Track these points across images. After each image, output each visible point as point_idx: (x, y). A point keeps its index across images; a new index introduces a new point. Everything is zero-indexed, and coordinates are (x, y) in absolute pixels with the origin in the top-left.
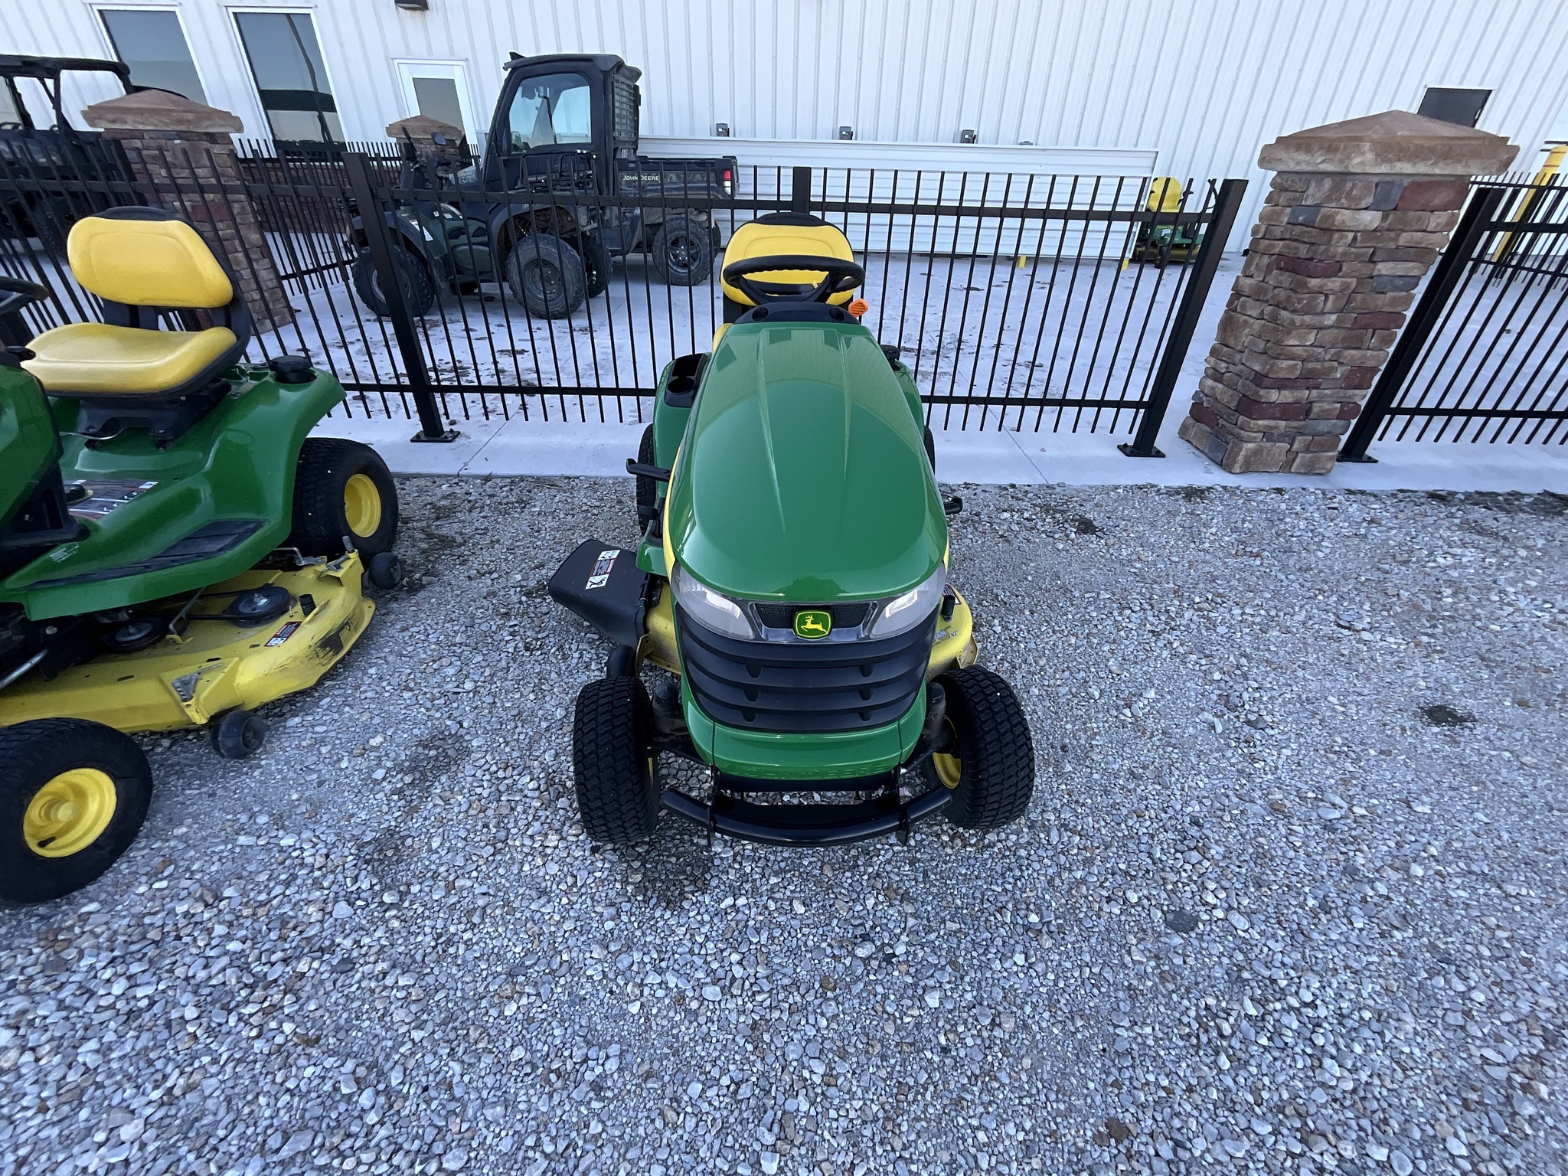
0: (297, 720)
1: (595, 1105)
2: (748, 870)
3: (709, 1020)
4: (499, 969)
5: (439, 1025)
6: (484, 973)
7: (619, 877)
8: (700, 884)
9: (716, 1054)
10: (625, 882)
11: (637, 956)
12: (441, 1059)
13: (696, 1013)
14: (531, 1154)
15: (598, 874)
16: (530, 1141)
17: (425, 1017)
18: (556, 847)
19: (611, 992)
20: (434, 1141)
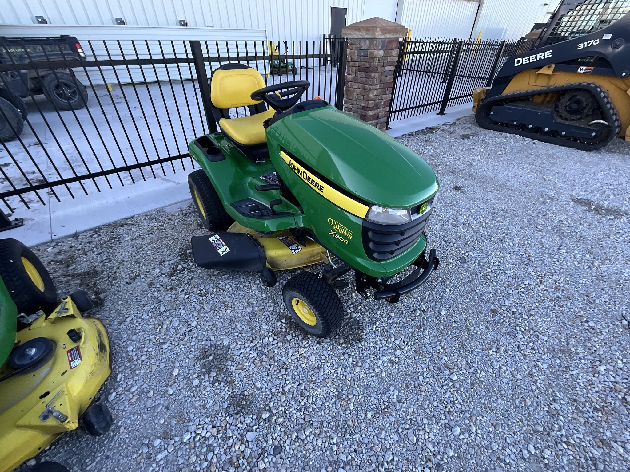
0: (114, 394)
1: (405, 405)
2: (369, 315)
3: (404, 360)
4: (334, 400)
5: (336, 432)
6: (330, 406)
7: (336, 345)
8: (361, 328)
9: (415, 366)
10: (340, 344)
11: (368, 361)
12: (350, 439)
13: (399, 361)
14: (404, 433)
15: (329, 349)
16: (400, 430)
17: (328, 434)
18: (305, 352)
19: (372, 376)
20: (377, 459)
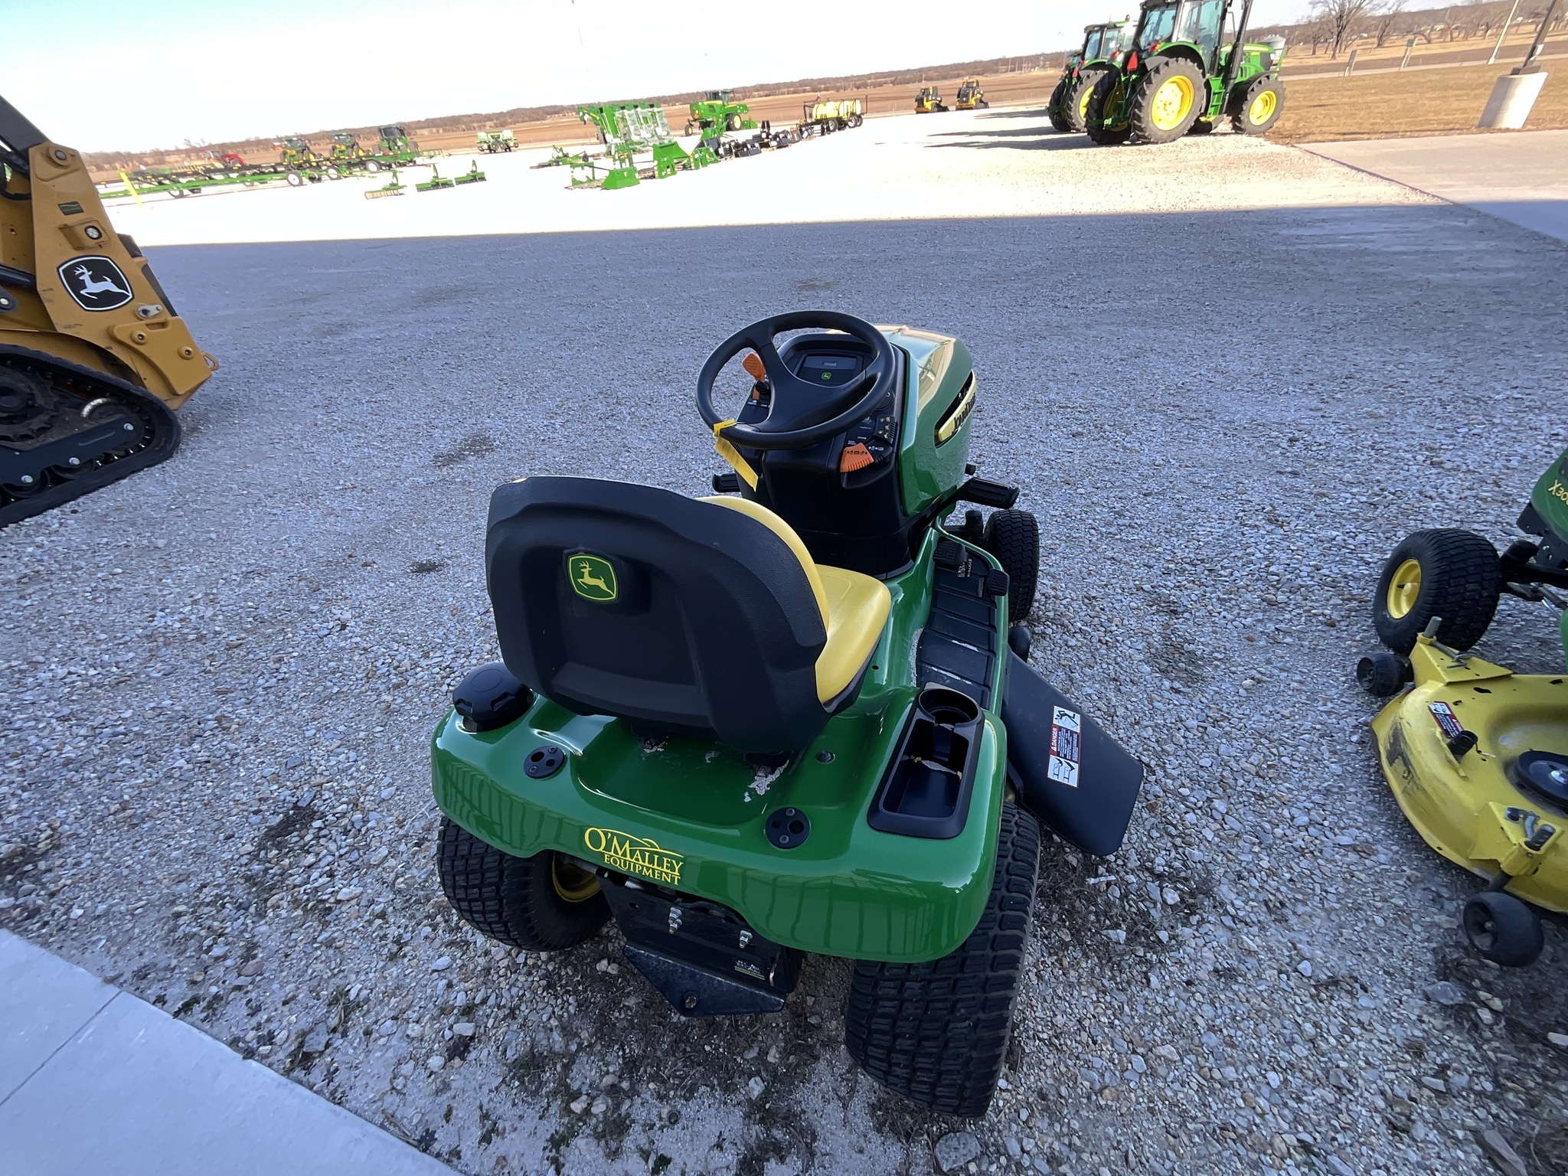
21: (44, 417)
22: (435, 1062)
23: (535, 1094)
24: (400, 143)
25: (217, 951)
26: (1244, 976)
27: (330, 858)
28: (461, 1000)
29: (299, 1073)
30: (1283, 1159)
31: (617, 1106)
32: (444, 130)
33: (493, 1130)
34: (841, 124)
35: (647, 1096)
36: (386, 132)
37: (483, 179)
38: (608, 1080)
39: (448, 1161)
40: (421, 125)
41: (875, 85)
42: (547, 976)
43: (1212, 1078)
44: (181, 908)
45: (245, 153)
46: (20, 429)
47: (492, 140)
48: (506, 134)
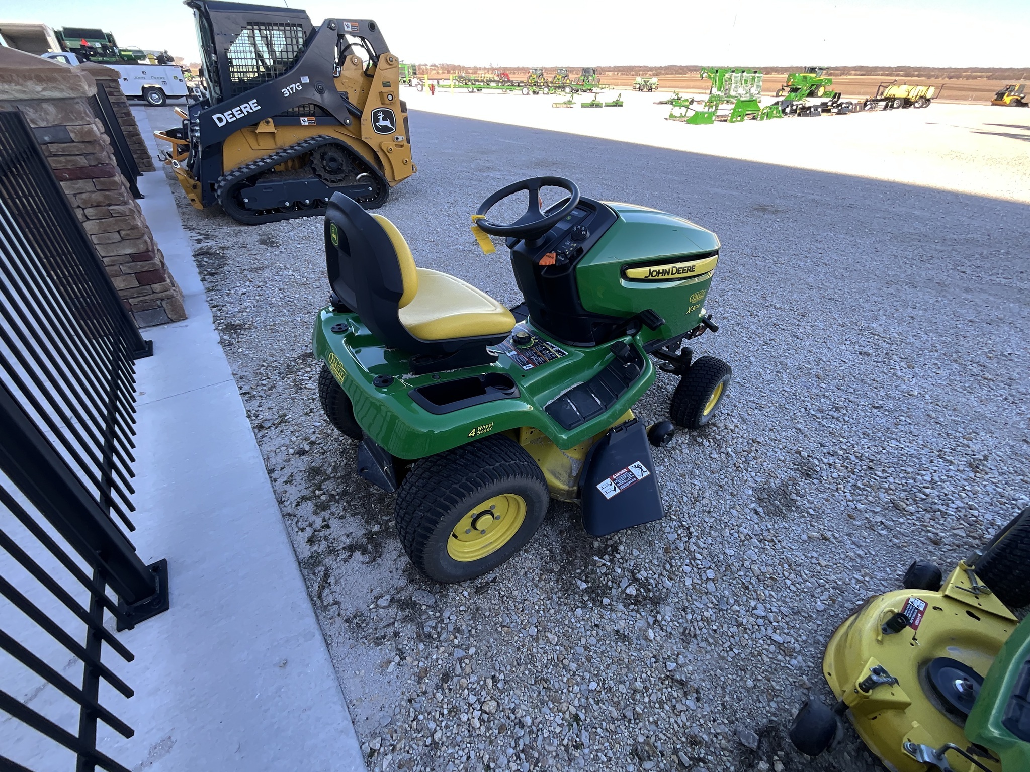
21: (343, 175)
22: (291, 451)
23: (310, 481)
24: (590, 78)
25: (264, 382)
26: (630, 644)
27: (314, 373)
28: (313, 439)
29: (256, 430)
30: (559, 711)
31: (330, 501)
32: (622, 74)
33: (290, 482)
34: (907, 103)
35: (340, 505)
36: (586, 71)
37: (621, 106)
38: (334, 492)
39: (272, 481)
40: (609, 69)
41: (968, 78)
42: (345, 449)
43: (562, 661)
44: (265, 364)
45: (514, 74)
46: (333, 178)
47: (643, 83)
48: (654, 80)
